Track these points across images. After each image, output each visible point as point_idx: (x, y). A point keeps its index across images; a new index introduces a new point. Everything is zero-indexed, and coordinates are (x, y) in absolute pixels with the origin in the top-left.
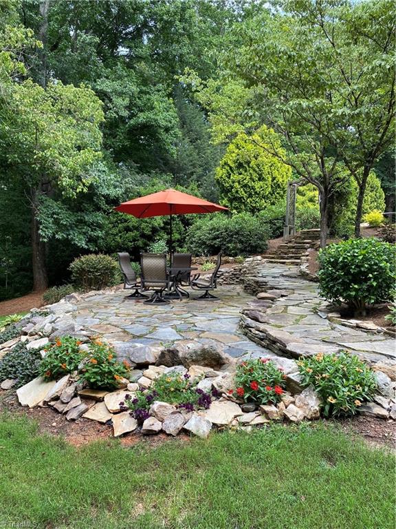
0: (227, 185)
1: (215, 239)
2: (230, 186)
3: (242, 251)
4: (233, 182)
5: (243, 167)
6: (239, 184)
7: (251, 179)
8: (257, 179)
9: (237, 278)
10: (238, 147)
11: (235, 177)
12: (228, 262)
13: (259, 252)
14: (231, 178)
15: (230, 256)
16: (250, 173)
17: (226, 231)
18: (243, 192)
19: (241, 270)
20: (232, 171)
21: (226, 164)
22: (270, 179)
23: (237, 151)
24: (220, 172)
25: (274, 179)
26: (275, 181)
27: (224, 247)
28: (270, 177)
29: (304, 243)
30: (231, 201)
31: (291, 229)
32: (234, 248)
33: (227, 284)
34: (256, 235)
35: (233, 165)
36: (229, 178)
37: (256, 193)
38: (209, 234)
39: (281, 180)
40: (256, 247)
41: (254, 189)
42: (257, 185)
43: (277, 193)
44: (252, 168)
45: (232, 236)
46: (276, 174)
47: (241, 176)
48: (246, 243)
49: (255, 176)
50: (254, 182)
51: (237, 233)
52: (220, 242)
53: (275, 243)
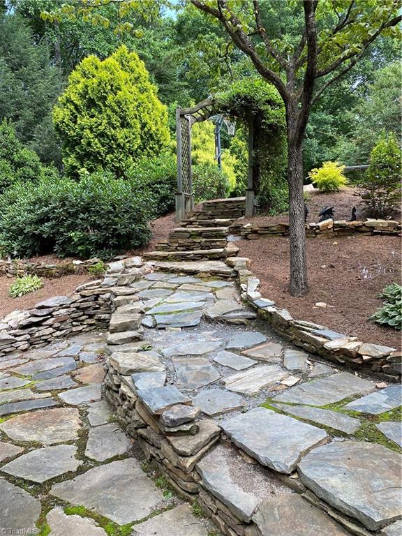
0: (73, 133)
1: (41, 221)
2: (78, 134)
3: (100, 246)
4: (82, 129)
5: (96, 105)
6: (92, 131)
7: (109, 123)
8: (118, 124)
9: (91, 316)
10: (84, 75)
11: (84, 120)
12: (71, 272)
13: (136, 248)
14: (79, 122)
15: (75, 256)
16: (108, 115)
17: (64, 205)
18: (99, 145)
19: (97, 296)
20: (80, 112)
21: (69, 101)
22: (139, 126)
23: (83, 80)
24: (59, 114)
25: (144, 126)
26: (146, 129)
27: (60, 240)
28: (137, 122)
29: (216, 225)
30: (81, 158)
31: (187, 198)
32: (82, 241)
33: (64, 336)
34: (126, 212)
35: (78, 103)
36: (75, 122)
37: (119, 145)
38: (30, 211)
39: (154, 128)
40: (129, 236)
41: (116, 140)
42: (120, 134)
43: (151, 148)
44: (110, 106)
45: (75, 215)
46: (146, 118)
47: (94, 119)
48: (106, 229)
49: (115, 119)
50: (114, 128)
51: (86, 209)
52: (52, 228)
53: (163, 226)
